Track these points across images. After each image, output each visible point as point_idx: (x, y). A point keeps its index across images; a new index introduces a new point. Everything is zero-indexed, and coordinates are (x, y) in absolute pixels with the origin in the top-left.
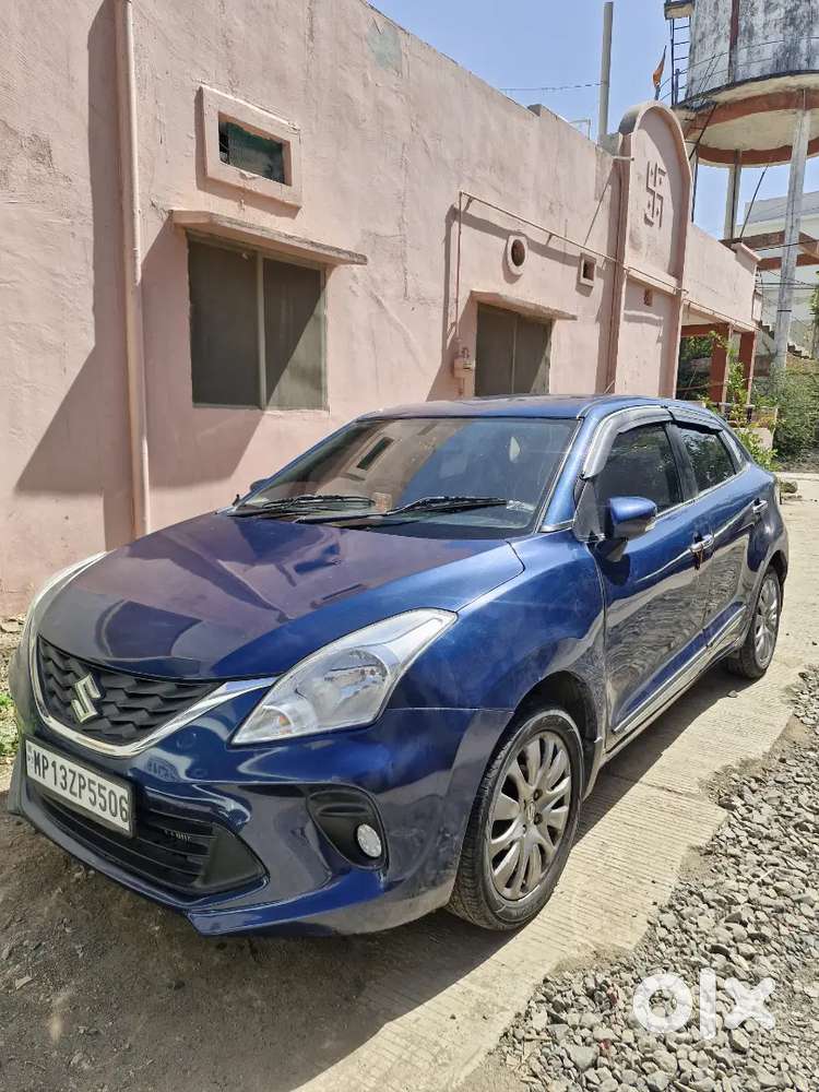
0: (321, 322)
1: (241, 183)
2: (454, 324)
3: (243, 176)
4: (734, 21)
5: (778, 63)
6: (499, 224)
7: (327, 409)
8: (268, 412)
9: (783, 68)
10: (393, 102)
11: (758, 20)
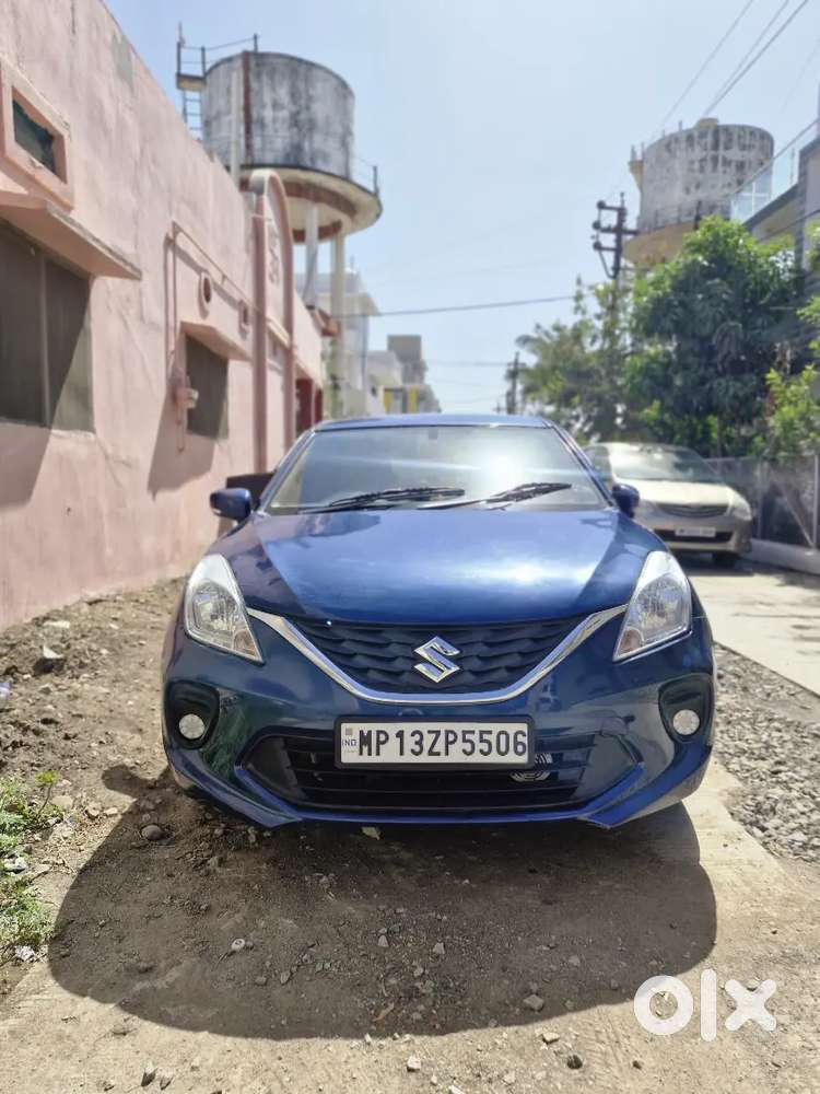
0: (88, 334)
1: (30, 170)
2: (172, 353)
3: (33, 163)
4: (247, 109)
5: (288, 156)
6: (195, 259)
7: (93, 430)
8: (54, 431)
9: (292, 161)
10: (130, 120)
11: (268, 114)
